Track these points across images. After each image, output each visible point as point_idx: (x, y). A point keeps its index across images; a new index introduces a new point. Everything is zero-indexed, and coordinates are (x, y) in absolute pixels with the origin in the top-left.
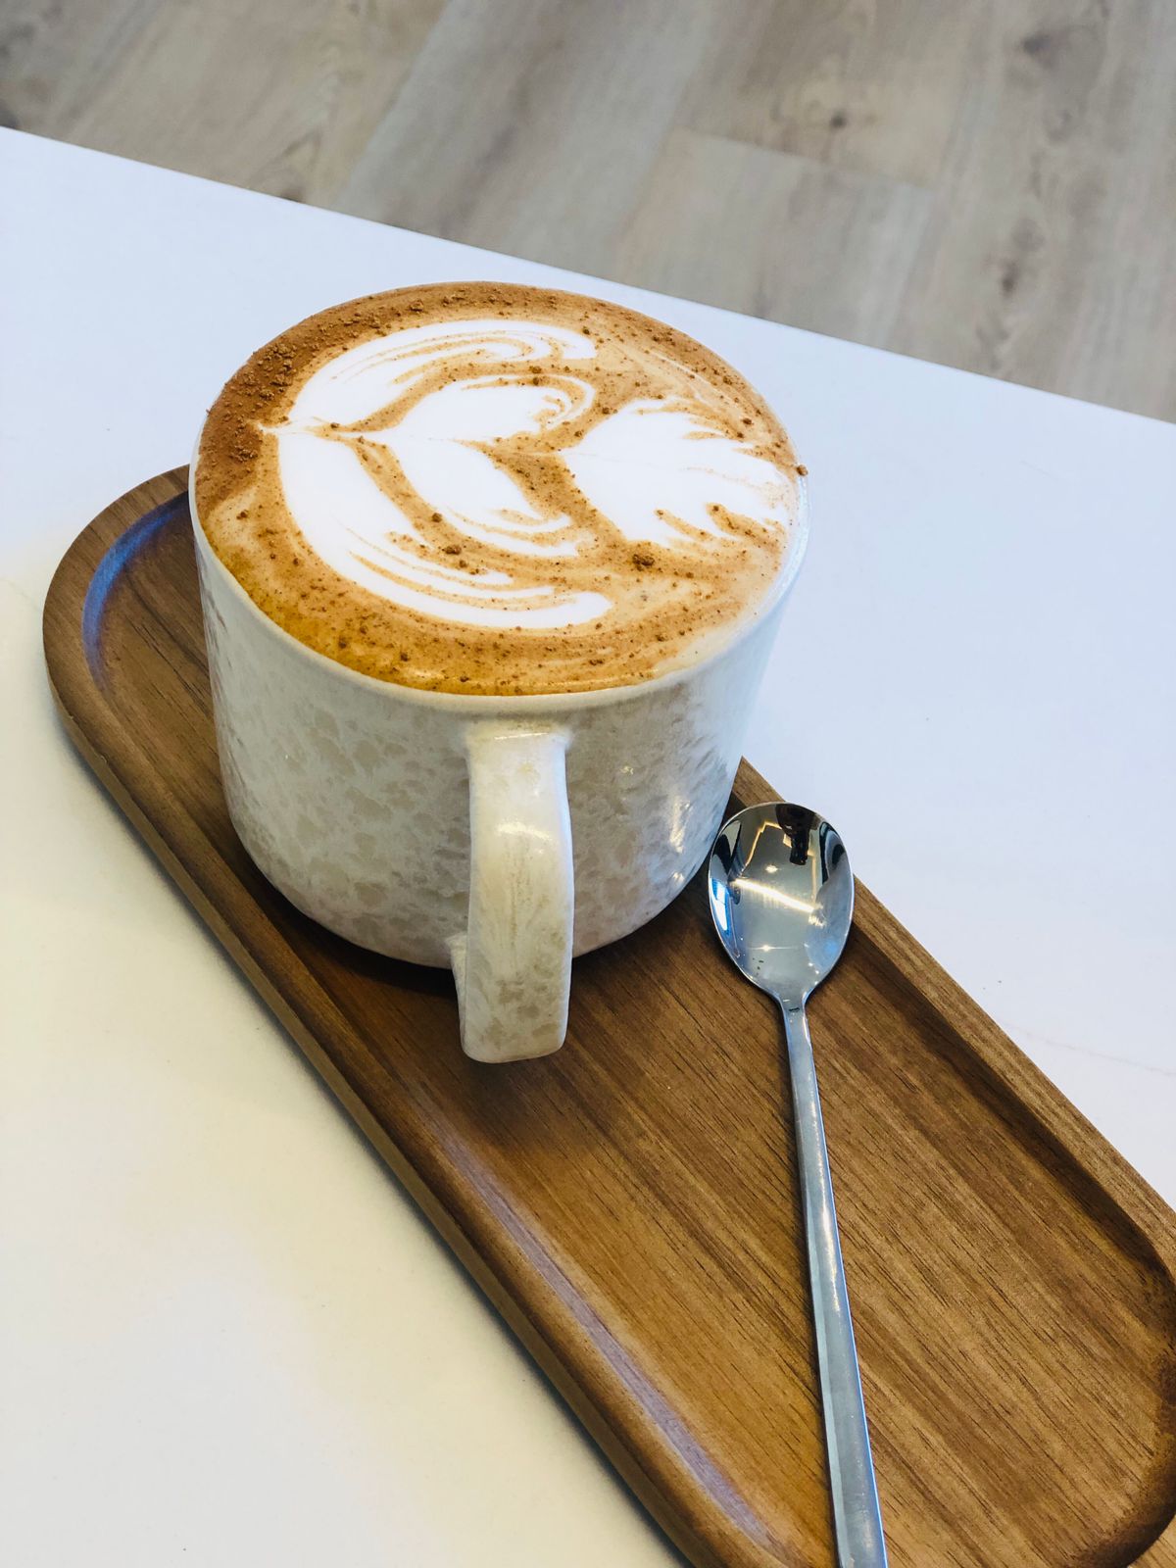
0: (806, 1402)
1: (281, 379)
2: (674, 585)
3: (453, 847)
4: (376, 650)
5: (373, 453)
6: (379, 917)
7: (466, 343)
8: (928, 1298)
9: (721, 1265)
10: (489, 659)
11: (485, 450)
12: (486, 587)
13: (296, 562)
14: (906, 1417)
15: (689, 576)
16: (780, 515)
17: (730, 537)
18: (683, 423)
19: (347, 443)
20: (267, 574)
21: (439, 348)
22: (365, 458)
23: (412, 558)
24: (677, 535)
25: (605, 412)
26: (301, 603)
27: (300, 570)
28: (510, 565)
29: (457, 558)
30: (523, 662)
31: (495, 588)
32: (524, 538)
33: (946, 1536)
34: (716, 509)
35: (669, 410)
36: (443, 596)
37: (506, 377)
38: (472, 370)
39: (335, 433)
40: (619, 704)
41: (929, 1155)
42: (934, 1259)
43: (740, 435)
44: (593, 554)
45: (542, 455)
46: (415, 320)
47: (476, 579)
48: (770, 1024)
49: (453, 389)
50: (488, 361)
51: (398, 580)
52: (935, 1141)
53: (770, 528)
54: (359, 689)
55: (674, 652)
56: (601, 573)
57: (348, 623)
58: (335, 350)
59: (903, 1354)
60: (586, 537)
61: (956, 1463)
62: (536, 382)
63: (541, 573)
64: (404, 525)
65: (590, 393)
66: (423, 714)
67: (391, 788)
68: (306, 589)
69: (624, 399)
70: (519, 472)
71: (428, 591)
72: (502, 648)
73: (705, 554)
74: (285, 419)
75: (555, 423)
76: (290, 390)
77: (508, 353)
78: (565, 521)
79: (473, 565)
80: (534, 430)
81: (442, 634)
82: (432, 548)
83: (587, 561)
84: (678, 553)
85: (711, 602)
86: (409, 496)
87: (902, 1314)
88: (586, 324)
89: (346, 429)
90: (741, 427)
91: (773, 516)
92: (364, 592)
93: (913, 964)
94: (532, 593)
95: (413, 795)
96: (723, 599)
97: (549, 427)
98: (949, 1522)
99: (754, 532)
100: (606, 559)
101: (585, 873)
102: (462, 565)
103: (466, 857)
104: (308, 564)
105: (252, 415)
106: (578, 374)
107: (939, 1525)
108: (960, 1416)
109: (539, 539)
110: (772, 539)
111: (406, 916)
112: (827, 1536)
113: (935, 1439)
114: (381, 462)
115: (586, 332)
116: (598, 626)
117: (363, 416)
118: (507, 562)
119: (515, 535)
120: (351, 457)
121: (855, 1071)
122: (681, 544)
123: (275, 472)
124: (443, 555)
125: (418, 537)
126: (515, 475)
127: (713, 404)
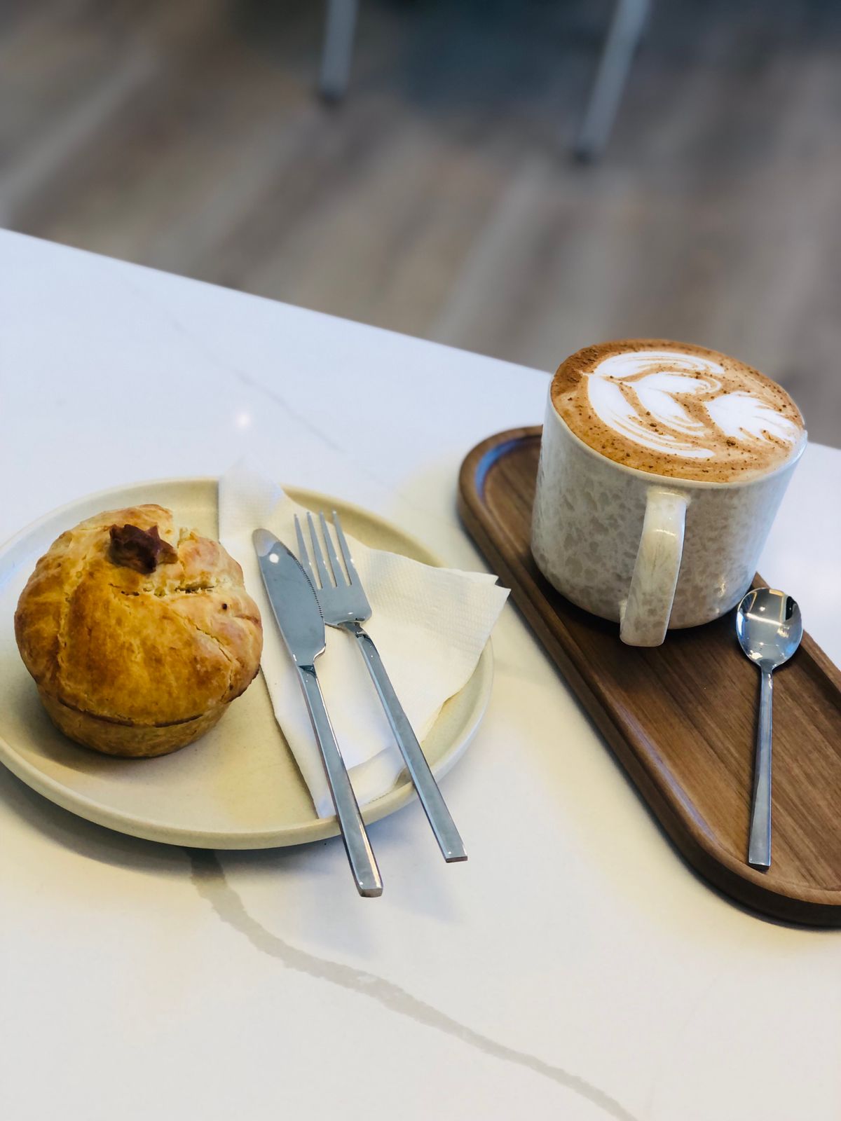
0: (744, 806)
1: (592, 358)
2: (742, 453)
3: (631, 551)
4: (617, 451)
5: (626, 389)
6: (592, 588)
7: (670, 360)
8: (806, 783)
9: (716, 753)
10: (662, 462)
11: (672, 396)
12: (665, 439)
13: (590, 417)
14: (788, 821)
15: (749, 451)
16: (792, 439)
17: (768, 442)
18: (755, 402)
19: (616, 384)
20: (578, 420)
21: (659, 359)
22: (622, 390)
23: (636, 425)
24: (746, 437)
25: (725, 392)
26: (590, 431)
27: (591, 420)
28: (676, 434)
29: (655, 428)
30: (675, 466)
31: (668, 440)
32: (683, 427)
33: (798, 863)
34: (765, 431)
35: (752, 396)
36: (646, 439)
37: (685, 374)
38: (671, 369)
39: (611, 380)
40: (712, 490)
41: (818, 737)
42: (813, 772)
43: (780, 410)
44: (711, 437)
45: (696, 402)
46: (650, 348)
47: (661, 436)
48: (755, 677)
49: (662, 374)
50: (678, 367)
51: (629, 431)
52: (822, 732)
53: (787, 442)
54: (607, 465)
55: (738, 475)
56: (713, 444)
57: (607, 440)
58: (617, 353)
59: (791, 800)
60: (709, 431)
61: (807, 841)
62: (697, 378)
63: (688, 439)
64: (634, 413)
65: (719, 385)
66: (631, 479)
67: (611, 517)
68: (592, 427)
69: (734, 389)
70: (685, 405)
71: (641, 436)
72: (668, 460)
73: (757, 446)
74: (593, 372)
75: (703, 392)
76: (595, 363)
77: (688, 367)
78: (701, 424)
79: (661, 432)
80: (694, 393)
81: (644, 450)
82: (645, 423)
83: (707, 439)
84: (745, 443)
85: (757, 461)
86: (638, 405)
87: (794, 786)
88: (723, 362)
89: (616, 379)
90: (782, 408)
91: (789, 439)
92: (616, 432)
93: (824, 664)
94: (683, 445)
95: (620, 522)
96: (762, 461)
97: (700, 393)
98: (800, 859)
99: (780, 442)
100: (715, 440)
101: (684, 578)
102: (656, 431)
103: (635, 557)
104: (595, 419)
105: (578, 368)
106: (715, 378)
107: (795, 859)
108: (812, 825)
109: (689, 428)
110: (787, 446)
111: (604, 587)
112: (745, 851)
113: (800, 831)
114: (628, 392)
115: (722, 365)
116: (708, 460)
117: (624, 376)
118: (675, 433)
119: (679, 425)
120: (617, 389)
121: (790, 700)
122: (748, 440)
123: (586, 388)
124: (649, 426)
125: (640, 419)
126: (683, 406)
127: (772, 399)
